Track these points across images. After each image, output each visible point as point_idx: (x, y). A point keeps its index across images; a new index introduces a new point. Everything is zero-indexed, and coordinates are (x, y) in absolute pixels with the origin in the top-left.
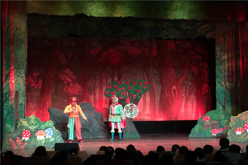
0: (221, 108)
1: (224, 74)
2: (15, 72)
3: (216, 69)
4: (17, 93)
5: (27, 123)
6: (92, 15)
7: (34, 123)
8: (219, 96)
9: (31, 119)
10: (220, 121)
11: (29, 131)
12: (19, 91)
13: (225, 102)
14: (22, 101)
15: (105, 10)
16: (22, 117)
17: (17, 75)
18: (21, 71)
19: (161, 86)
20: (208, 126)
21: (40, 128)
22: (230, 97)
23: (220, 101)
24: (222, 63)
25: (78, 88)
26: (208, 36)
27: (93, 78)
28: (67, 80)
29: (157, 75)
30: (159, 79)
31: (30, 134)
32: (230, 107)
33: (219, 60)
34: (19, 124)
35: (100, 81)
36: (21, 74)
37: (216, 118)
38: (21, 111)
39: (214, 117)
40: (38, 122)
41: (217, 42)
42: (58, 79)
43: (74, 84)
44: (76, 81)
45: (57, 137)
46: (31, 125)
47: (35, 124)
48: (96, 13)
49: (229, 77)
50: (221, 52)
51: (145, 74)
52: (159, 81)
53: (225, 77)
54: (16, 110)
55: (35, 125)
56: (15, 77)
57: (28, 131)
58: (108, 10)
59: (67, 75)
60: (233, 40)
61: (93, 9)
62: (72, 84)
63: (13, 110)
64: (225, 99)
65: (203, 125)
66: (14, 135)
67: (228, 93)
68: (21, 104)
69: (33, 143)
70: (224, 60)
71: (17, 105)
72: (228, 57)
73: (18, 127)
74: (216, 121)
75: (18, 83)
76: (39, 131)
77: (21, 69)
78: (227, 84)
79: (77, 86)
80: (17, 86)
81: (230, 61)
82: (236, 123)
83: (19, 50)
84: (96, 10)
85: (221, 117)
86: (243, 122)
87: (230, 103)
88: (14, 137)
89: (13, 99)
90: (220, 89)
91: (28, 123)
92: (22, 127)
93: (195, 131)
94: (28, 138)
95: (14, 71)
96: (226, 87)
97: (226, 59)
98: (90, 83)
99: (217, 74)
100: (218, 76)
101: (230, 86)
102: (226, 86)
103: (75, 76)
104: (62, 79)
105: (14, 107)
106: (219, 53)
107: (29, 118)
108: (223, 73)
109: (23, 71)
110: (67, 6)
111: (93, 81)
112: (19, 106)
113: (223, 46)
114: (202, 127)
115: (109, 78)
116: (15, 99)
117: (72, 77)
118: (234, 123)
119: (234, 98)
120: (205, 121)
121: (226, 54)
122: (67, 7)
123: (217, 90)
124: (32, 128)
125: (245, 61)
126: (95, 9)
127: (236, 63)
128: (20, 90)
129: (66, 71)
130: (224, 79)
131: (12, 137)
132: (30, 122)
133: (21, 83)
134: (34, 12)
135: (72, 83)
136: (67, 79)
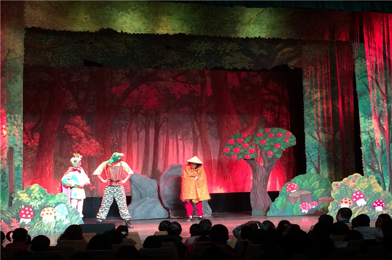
0: (313, 171)
1: (316, 121)
2: (7, 118)
3: (305, 114)
4: (11, 150)
5: (28, 197)
6: (124, 31)
7: (38, 196)
8: (310, 153)
9: (33, 190)
10: (312, 190)
11: (31, 209)
12: (15, 147)
13: (319, 162)
14: (19, 163)
15: (144, 23)
16: (19, 187)
17: (12, 123)
18: (16, 116)
19: (219, 141)
20: (295, 199)
21: (48, 204)
22: (325, 155)
23: (311, 161)
24: (314, 104)
25: (94, 145)
26: (291, 64)
27: (117, 130)
28: (78, 134)
29: (214, 125)
30: (217, 131)
31: (32, 213)
32: (326, 169)
33: (309, 100)
34: (15, 199)
35: (127, 135)
36: (17, 121)
37: (306, 186)
38: (17, 179)
39: (304, 184)
40: (44, 194)
41: (305, 73)
42: (64, 133)
43: (88, 139)
44: (91, 134)
45: (73, 218)
46: (34, 199)
47: (40, 197)
48: (131, 28)
49: (324, 125)
50: (311, 88)
51: (195, 124)
52: (216, 134)
53: (318, 125)
54: (10, 177)
55: (40, 199)
56: (8, 126)
57: (29, 209)
58: (148, 24)
59: (77, 125)
60: (328, 71)
61: (125, 22)
62: (85, 139)
63: (6, 177)
64: (319, 158)
65: (288, 197)
66: (8, 216)
67: (323, 149)
68: (17, 167)
69: (38, 227)
70: (316, 101)
71: (11, 169)
72: (322, 95)
73: (13, 202)
74: (307, 191)
75: (12, 134)
76: (46, 209)
77: (17, 113)
78: (322, 135)
79: (92, 142)
80: (11, 140)
81: (325, 101)
82: (341, 192)
83: (13, 84)
84: (131, 23)
85: (314, 184)
86: (351, 190)
87: (326, 164)
88: (7, 218)
89: (6, 160)
90: (312, 144)
91: (30, 196)
92: (20, 203)
93: (275, 206)
94: (30, 220)
95: (5, 116)
96: (320, 141)
97: (319, 99)
98: (112, 138)
99: (307, 120)
100: (307, 124)
101: (326, 139)
102: (320, 138)
103: (89, 128)
104: (70, 132)
105: (7, 172)
106: (309, 90)
107: (31, 189)
108: (315, 119)
109: (20, 116)
110: (85, 17)
111: (118, 136)
112: (14, 170)
113: (314, 80)
114: (287, 200)
115: (141, 130)
116: (8, 159)
117: (86, 129)
118: (337, 192)
119: (332, 157)
120: (290, 191)
121: (319, 91)
122: (86, 19)
123: (307, 145)
124: (35, 204)
125: (346, 101)
126: (128, 22)
127: (333, 105)
128: (16, 145)
129: (75, 120)
130: (316, 128)
131: (5, 218)
132: (32, 195)
133: (17, 134)
134: (36, 26)
135: (85, 137)
136: (77, 132)
